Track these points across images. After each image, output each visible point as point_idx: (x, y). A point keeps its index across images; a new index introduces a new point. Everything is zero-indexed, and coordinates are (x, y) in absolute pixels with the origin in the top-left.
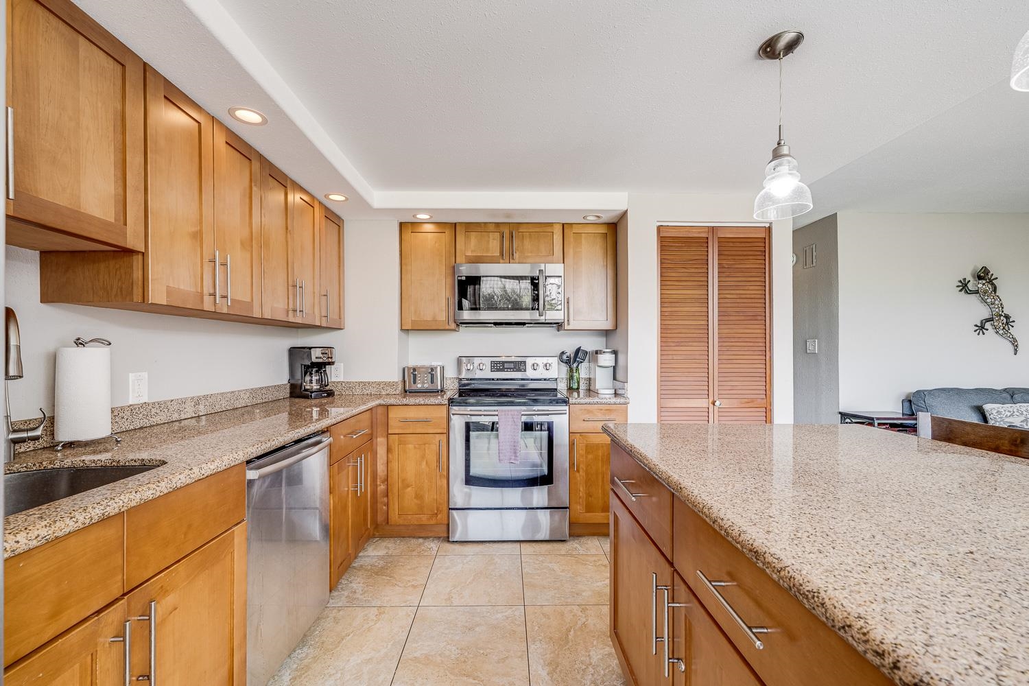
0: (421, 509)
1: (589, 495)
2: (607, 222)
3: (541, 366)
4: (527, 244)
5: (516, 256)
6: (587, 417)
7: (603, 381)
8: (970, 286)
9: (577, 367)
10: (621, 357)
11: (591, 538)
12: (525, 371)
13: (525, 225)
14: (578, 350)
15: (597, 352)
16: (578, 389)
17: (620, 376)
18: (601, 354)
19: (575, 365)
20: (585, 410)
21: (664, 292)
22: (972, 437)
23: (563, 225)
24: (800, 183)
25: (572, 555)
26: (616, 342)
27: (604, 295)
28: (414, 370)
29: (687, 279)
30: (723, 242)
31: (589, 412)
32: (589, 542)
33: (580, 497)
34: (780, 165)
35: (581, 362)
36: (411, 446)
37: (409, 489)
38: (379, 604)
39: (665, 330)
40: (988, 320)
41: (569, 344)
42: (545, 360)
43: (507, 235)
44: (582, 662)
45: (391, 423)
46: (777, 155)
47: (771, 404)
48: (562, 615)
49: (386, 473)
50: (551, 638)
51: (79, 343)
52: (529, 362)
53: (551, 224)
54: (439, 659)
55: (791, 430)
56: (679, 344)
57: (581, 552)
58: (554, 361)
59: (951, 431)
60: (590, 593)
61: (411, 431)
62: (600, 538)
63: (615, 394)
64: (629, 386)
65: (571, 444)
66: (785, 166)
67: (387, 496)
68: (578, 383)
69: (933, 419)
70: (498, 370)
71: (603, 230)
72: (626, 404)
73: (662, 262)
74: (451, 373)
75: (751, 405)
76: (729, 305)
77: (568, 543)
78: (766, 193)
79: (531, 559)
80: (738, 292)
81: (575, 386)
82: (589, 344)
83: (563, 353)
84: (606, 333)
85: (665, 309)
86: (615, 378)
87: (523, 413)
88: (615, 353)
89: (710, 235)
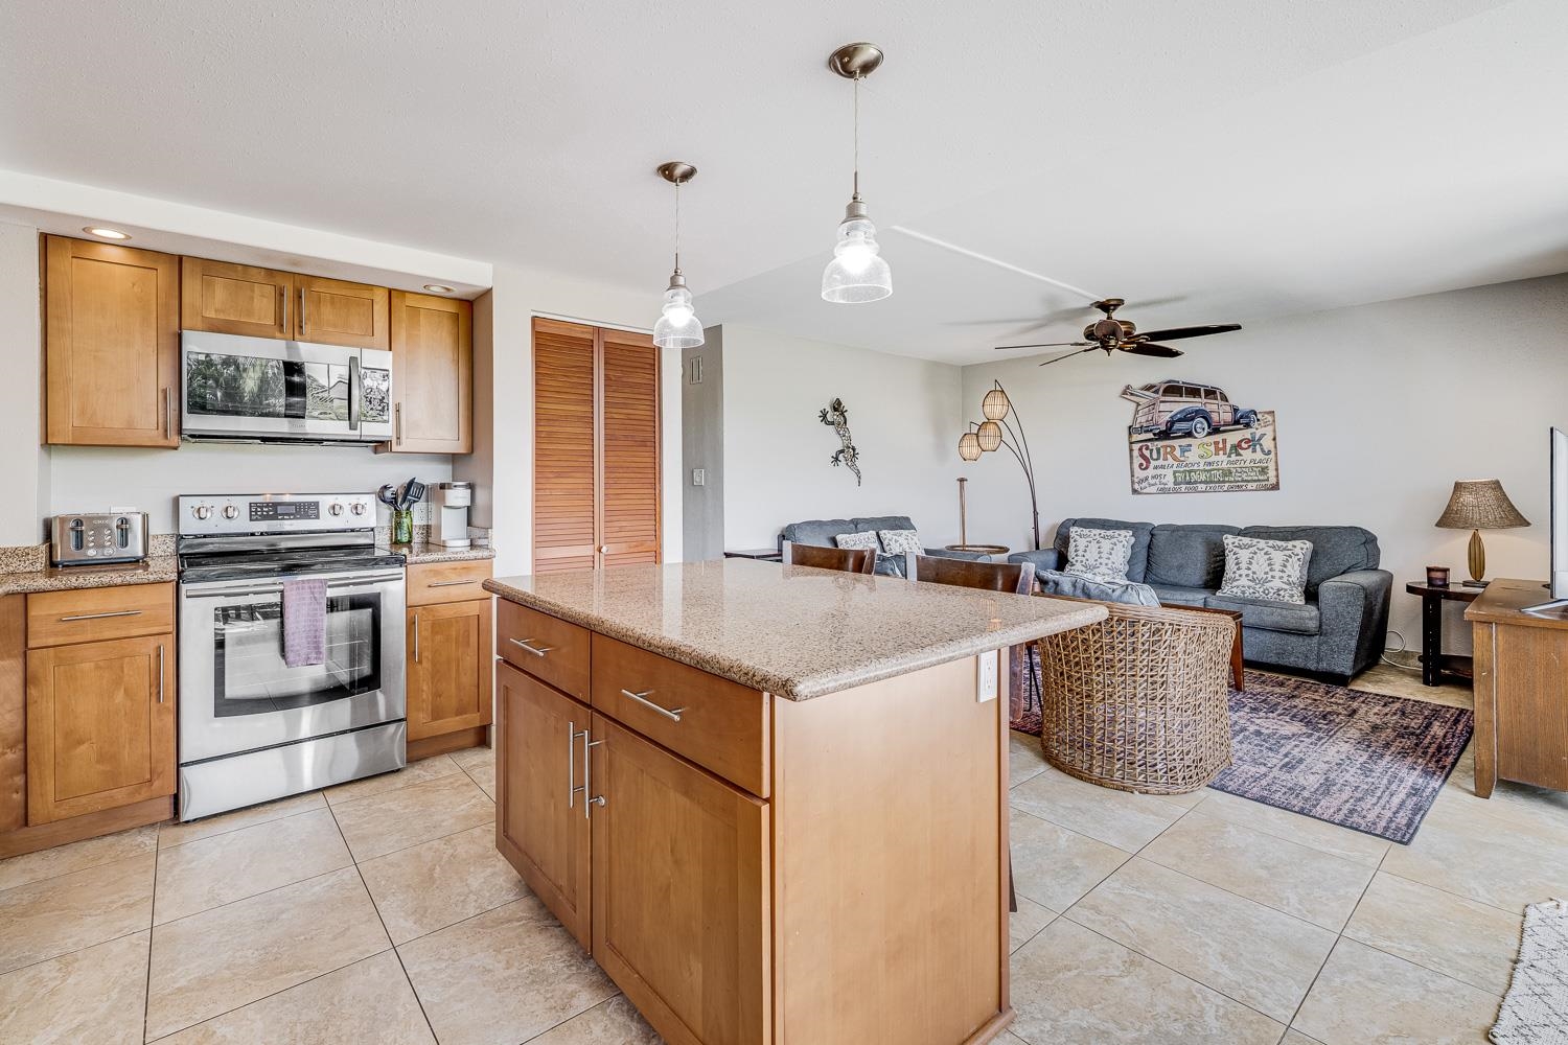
0: (113, 780)
1: (437, 695)
2: (458, 297)
3: (347, 509)
4: (327, 312)
5: (307, 329)
6: (434, 581)
7: (452, 529)
8: (829, 417)
9: (408, 509)
10: (480, 494)
11: (438, 758)
12: (317, 518)
13: (323, 281)
14: (411, 483)
15: (443, 487)
16: (410, 542)
17: (478, 519)
18: (450, 488)
19: (405, 506)
20: (431, 571)
21: (540, 405)
22: (817, 559)
23: (390, 291)
24: (695, 318)
25: (414, 786)
26: (473, 471)
27: (454, 402)
28: (79, 522)
29: (569, 390)
30: (610, 348)
31: (437, 573)
32: (437, 763)
33: (423, 701)
34: (677, 294)
35: (415, 501)
36: (87, 666)
37: (83, 748)
38: (56, 952)
39: (540, 455)
40: (842, 451)
41: (396, 474)
42: (354, 500)
43: (289, 293)
44: (459, 894)
45: (33, 626)
46: (674, 284)
47: (661, 546)
48: (419, 855)
49: (19, 726)
50: (409, 886)
52: (326, 503)
53: (369, 287)
54: (227, 974)
55: (680, 569)
56: (559, 475)
57: (428, 778)
58: (370, 501)
59: (805, 556)
60: (453, 821)
61: (89, 637)
62: (452, 755)
63: (471, 545)
64: (494, 533)
65: (410, 624)
66: (682, 297)
67: (26, 772)
68: (410, 534)
69: (793, 546)
70: (265, 518)
71: (451, 308)
72: (490, 558)
73: (538, 365)
74: (160, 526)
75: (640, 549)
76: (616, 427)
77: (405, 772)
78: (666, 321)
79: (348, 807)
80: (626, 411)
81: (405, 538)
82: (431, 474)
83: (385, 488)
84: (453, 459)
85: (540, 429)
86: (469, 524)
87: (330, 583)
88: (471, 487)
89: (596, 336)
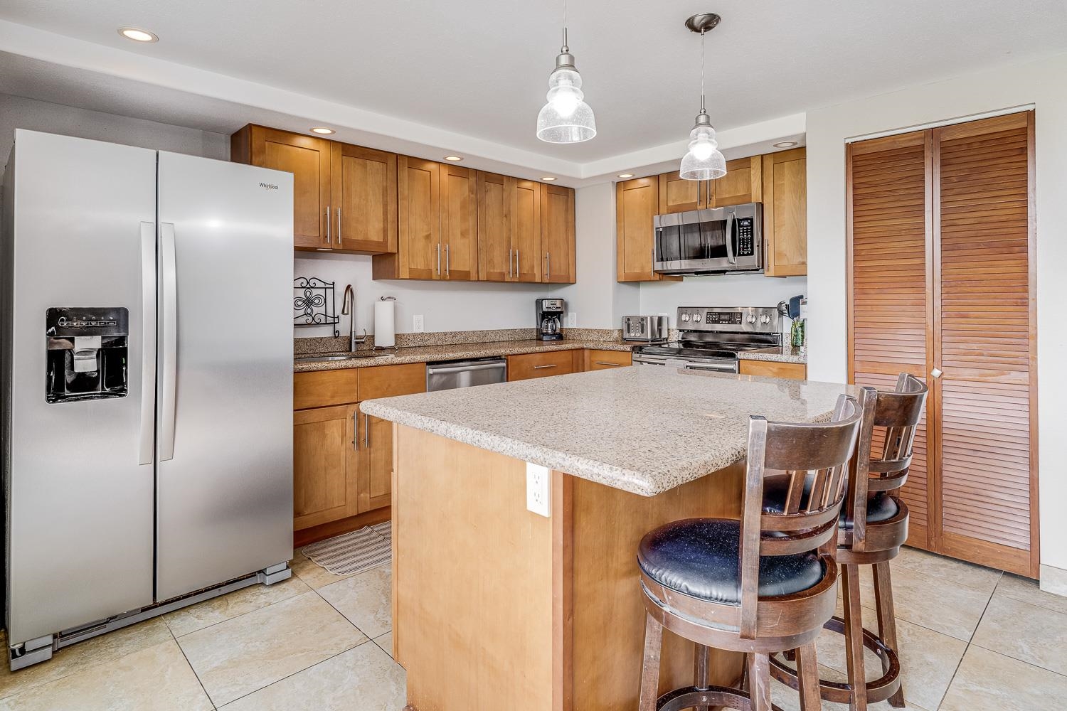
4: (725, 184)
5: (714, 199)
12: (741, 323)
23: (762, 156)
28: (629, 319)
30: (949, 147)
51: (382, 299)
53: (750, 158)
68: (803, 339)
70: (714, 322)
76: (962, 234)
80: (977, 214)
81: (799, 343)
89: (928, 140)
